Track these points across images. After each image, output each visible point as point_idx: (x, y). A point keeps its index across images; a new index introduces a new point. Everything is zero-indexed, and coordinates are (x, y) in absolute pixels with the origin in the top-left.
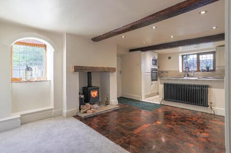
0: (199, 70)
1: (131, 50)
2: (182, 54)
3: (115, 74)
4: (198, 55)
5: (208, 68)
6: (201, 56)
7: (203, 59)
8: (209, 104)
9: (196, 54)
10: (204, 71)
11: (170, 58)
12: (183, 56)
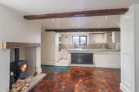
0: (80, 45)
1: (47, 31)
2: (72, 36)
3: (40, 48)
4: (80, 36)
5: (84, 43)
6: (81, 37)
7: (82, 39)
8: (93, 63)
9: (78, 36)
10: (83, 45)
11: (66, 37)
12: (73, 36)
